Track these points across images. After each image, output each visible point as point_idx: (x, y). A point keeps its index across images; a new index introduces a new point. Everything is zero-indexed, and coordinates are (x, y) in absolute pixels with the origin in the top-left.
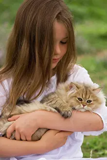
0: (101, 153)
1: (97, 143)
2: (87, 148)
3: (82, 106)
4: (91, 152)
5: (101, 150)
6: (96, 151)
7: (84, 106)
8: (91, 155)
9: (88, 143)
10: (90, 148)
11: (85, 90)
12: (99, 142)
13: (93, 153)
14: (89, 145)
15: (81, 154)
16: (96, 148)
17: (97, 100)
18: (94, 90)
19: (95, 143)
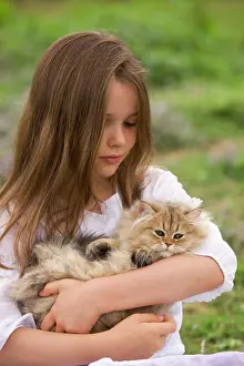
0: (222, 345)
1: (214, 325)
2: (194, 337)
3: (165, 246)
4: (203, 344)
5: (221, 339)
6: (213, 341)
7: (168, 245)
8: (202, 351)
9: (195, 327)
10: (201, 335)
11: (169, 214)
12: (218, 324)
13: (206, 347)
14: (197, 330)
15: (182, 348)
16: (211, 335)
17: (194, 232)
18: (186, 213)
19: (209, 327)
